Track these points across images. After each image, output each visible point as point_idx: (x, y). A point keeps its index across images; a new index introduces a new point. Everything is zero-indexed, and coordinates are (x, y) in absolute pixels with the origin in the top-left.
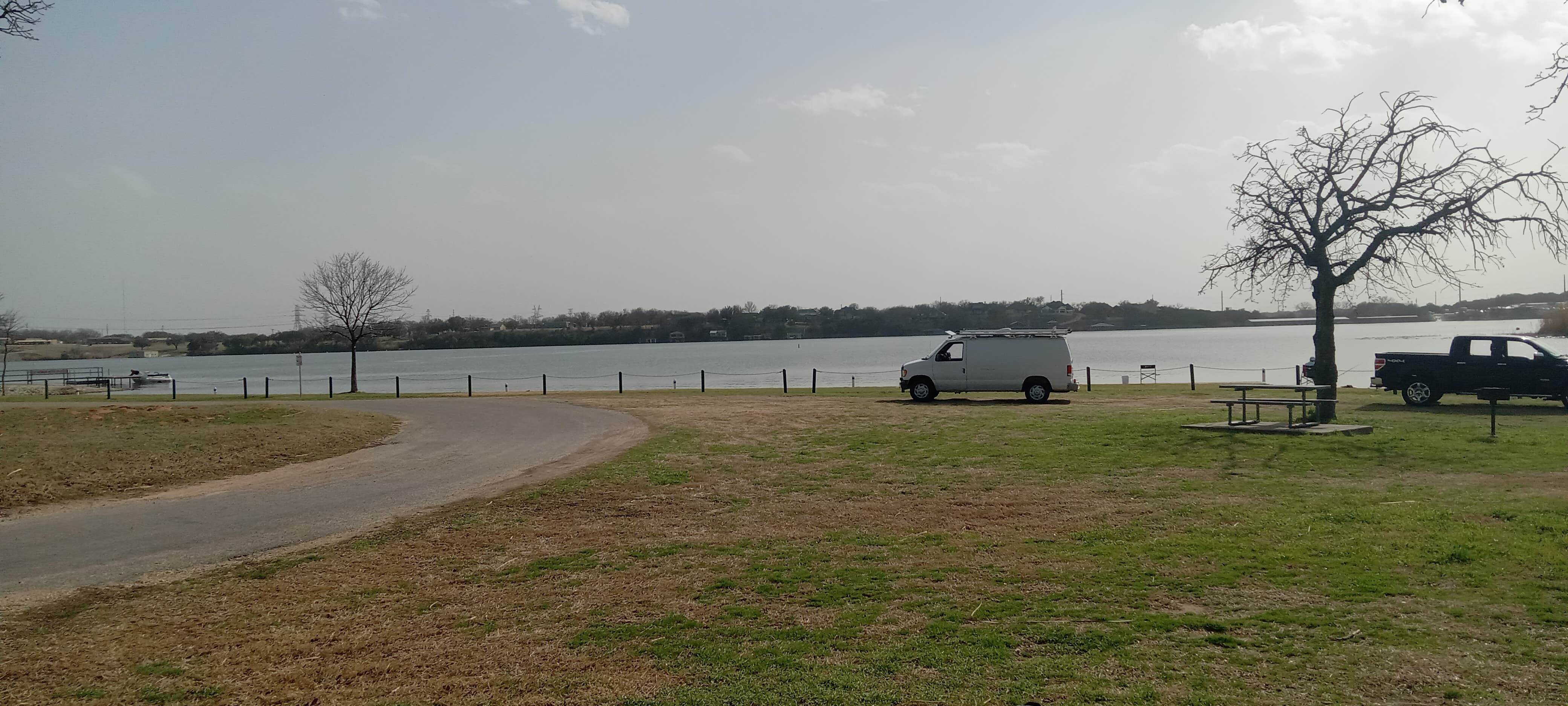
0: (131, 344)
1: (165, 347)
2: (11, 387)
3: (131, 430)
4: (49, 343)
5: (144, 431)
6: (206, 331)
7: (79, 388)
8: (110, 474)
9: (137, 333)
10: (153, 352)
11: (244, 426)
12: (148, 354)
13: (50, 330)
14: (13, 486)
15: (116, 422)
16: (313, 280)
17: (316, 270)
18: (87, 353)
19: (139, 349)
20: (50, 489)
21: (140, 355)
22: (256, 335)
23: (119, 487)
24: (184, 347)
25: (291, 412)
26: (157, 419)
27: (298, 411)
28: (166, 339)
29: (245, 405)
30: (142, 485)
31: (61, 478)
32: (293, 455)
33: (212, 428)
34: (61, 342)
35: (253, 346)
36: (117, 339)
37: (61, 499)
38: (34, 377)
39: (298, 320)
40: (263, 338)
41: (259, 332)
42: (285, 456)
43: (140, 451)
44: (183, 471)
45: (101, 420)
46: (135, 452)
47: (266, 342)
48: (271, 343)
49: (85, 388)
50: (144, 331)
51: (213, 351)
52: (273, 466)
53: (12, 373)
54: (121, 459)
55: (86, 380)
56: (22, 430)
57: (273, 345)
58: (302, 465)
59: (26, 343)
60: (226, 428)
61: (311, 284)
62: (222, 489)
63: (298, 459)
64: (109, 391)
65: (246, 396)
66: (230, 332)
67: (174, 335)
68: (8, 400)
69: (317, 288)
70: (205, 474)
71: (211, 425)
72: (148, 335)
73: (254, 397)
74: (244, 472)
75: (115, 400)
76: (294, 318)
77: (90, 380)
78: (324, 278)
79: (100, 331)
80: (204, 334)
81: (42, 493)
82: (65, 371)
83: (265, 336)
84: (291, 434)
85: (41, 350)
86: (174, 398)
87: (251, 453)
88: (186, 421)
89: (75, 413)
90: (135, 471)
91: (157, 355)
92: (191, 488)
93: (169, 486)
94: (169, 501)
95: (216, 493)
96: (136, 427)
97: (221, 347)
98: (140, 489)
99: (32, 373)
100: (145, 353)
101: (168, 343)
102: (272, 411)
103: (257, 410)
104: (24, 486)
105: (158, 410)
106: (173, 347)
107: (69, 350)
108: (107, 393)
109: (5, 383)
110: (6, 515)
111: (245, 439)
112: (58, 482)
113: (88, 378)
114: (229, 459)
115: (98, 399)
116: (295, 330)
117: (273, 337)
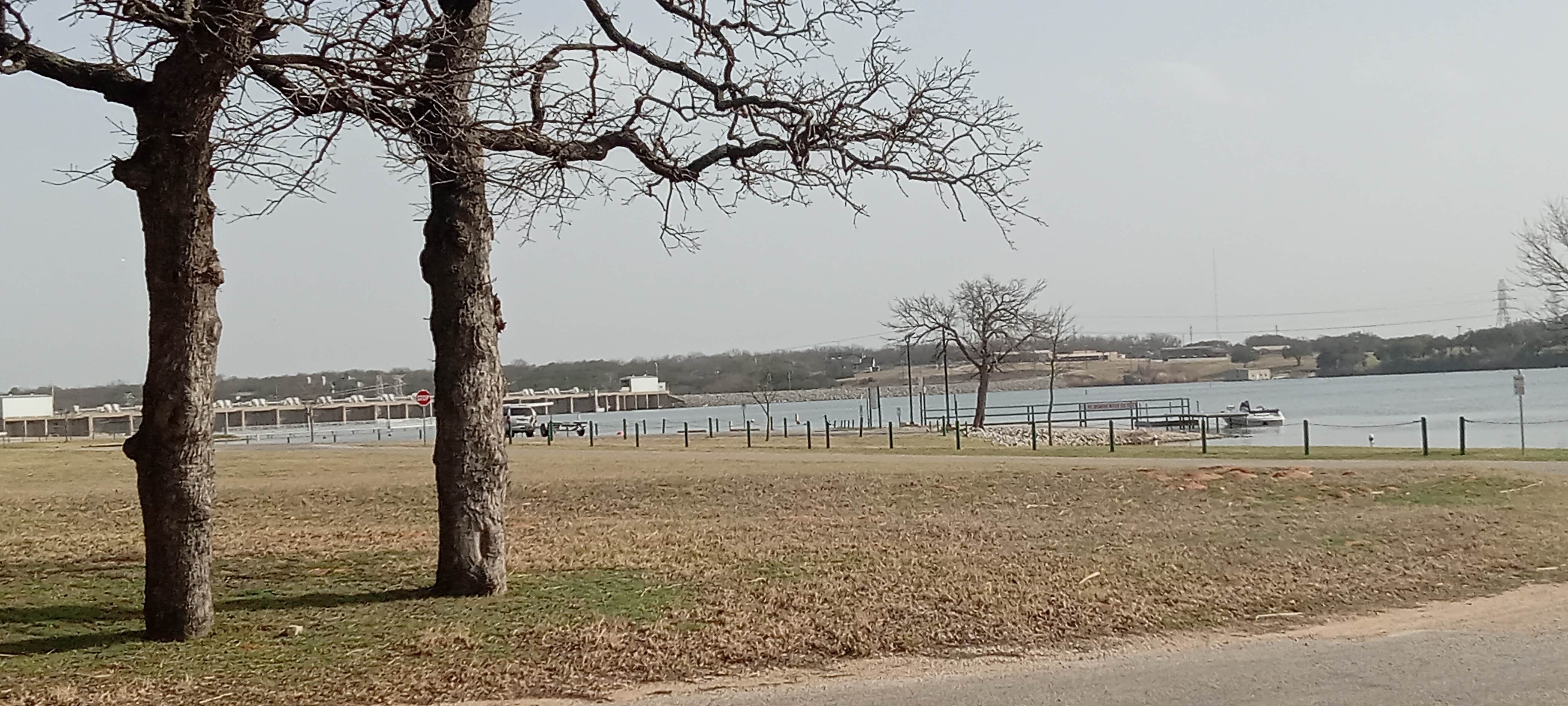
0: (1228, 358)
1: (1282, 361)
2: (1060, 431)
3: (1252, 511)
4: (1106, 357)
5: (1272, 514)
6: (1346, 333)
7: (1155, 433)
8: (1230, 589)
9: (1237, 339)
10: (1262, 371)
11: (1436, 509)
12: (1254, 374)
13: (1106, 336)
14: (1090, 600)
15: (1227, 497)
16: (1540, 232)
17: (1545, 214)
18: (1161, 374)
19: (1239, 366)
20: (1144, 609)
21: (1242, 377)
22: (1431, 337)
23: (1247, 612)
24: (1310, 361)
25: (1513, 484)
26: (1290, 493)
27: (1529, 483)
28: (1281, 347)
29: (1435, 468)
30: (1282, 611)
31: (1157, 591)
32: (1530, 568)
33: (1384, 513)
34: (1123, 356)
35: (1427, 357)
36: (1206, 350)
37: (1160, 627)
38: (1089, 415)
39: (1503, 308)
40: (1442, 343)
41: (1436, 332)
42: (1516, 568)
43: (1272, 549)
44: (1345, 589)
45: (1203, 490)
46: (1264, 550)
47: (1448, 349)
48: (1457, 350)
49: (1162, 433)
50: (1249, 335)
51: (1358, 367)
52: (1498, 587)
53: (1063, 408)
54: (1244, 563)
55: (1164, 419)
56: (1089, 505)
57: (1461, 355)
58: (1549, 588)
59: (1073, 359)
60: (1407, 513)
61: (1536, 242)
62: (1415, 624)
63: (1541, 574)
64: (1204, 439)
65: (1426, 452)
66: (1386, 334)
67: (1295, 340)
68: (1060, 453)
69: (1547, 249)
70: (1382, 595)
71: (1379, 506)
72: (1254, 341)
73: (1439, 454)
74: (1448, 596)
75: (1215, 455)
76: (1496, 304)
77: (1169, 419)
78: (1561, 228)
79: (1179, 337)
80: (1343, 337)
81: (1133, 616)
82: (1132, 405)
83: (1446, 339)
84: (1524, 528)
85: (1095, 370)
86: (1307, 453)
87: (1456, 561)
88: (1338, 497)
89: (1163, 478)
90: (1269, 585)
91: (1268, 377)
92: (1362, 620)
93: (1325, 616)
94: (1330, 644)
95: (1405, 633)
96: (1259, 505)
97: (1372, 360)
98: (1281, 617)
99: (1085, 408)
100: (1250, 373)
101: (1285, 354)
102: (1481, 481)
103: (1456, 479)
104: (1106, 602)
105: (1292, 475)
106: (1293, 361)
107: (1135, 369)
108: (1200, 443)
109: (1052, 424)
110: (1085, 650)
111: (1444, 534)
112: (1153, 597)
113: (1166, 416)
114: (1421, 572)
115: (1189, 454)
116: (1499, 326)
117: (1459, 341)
